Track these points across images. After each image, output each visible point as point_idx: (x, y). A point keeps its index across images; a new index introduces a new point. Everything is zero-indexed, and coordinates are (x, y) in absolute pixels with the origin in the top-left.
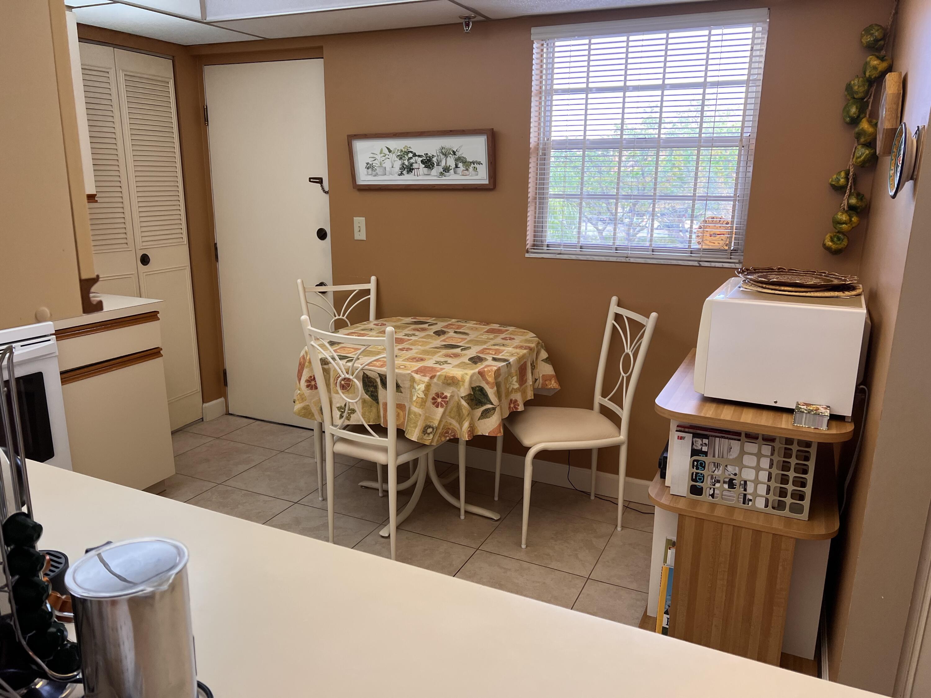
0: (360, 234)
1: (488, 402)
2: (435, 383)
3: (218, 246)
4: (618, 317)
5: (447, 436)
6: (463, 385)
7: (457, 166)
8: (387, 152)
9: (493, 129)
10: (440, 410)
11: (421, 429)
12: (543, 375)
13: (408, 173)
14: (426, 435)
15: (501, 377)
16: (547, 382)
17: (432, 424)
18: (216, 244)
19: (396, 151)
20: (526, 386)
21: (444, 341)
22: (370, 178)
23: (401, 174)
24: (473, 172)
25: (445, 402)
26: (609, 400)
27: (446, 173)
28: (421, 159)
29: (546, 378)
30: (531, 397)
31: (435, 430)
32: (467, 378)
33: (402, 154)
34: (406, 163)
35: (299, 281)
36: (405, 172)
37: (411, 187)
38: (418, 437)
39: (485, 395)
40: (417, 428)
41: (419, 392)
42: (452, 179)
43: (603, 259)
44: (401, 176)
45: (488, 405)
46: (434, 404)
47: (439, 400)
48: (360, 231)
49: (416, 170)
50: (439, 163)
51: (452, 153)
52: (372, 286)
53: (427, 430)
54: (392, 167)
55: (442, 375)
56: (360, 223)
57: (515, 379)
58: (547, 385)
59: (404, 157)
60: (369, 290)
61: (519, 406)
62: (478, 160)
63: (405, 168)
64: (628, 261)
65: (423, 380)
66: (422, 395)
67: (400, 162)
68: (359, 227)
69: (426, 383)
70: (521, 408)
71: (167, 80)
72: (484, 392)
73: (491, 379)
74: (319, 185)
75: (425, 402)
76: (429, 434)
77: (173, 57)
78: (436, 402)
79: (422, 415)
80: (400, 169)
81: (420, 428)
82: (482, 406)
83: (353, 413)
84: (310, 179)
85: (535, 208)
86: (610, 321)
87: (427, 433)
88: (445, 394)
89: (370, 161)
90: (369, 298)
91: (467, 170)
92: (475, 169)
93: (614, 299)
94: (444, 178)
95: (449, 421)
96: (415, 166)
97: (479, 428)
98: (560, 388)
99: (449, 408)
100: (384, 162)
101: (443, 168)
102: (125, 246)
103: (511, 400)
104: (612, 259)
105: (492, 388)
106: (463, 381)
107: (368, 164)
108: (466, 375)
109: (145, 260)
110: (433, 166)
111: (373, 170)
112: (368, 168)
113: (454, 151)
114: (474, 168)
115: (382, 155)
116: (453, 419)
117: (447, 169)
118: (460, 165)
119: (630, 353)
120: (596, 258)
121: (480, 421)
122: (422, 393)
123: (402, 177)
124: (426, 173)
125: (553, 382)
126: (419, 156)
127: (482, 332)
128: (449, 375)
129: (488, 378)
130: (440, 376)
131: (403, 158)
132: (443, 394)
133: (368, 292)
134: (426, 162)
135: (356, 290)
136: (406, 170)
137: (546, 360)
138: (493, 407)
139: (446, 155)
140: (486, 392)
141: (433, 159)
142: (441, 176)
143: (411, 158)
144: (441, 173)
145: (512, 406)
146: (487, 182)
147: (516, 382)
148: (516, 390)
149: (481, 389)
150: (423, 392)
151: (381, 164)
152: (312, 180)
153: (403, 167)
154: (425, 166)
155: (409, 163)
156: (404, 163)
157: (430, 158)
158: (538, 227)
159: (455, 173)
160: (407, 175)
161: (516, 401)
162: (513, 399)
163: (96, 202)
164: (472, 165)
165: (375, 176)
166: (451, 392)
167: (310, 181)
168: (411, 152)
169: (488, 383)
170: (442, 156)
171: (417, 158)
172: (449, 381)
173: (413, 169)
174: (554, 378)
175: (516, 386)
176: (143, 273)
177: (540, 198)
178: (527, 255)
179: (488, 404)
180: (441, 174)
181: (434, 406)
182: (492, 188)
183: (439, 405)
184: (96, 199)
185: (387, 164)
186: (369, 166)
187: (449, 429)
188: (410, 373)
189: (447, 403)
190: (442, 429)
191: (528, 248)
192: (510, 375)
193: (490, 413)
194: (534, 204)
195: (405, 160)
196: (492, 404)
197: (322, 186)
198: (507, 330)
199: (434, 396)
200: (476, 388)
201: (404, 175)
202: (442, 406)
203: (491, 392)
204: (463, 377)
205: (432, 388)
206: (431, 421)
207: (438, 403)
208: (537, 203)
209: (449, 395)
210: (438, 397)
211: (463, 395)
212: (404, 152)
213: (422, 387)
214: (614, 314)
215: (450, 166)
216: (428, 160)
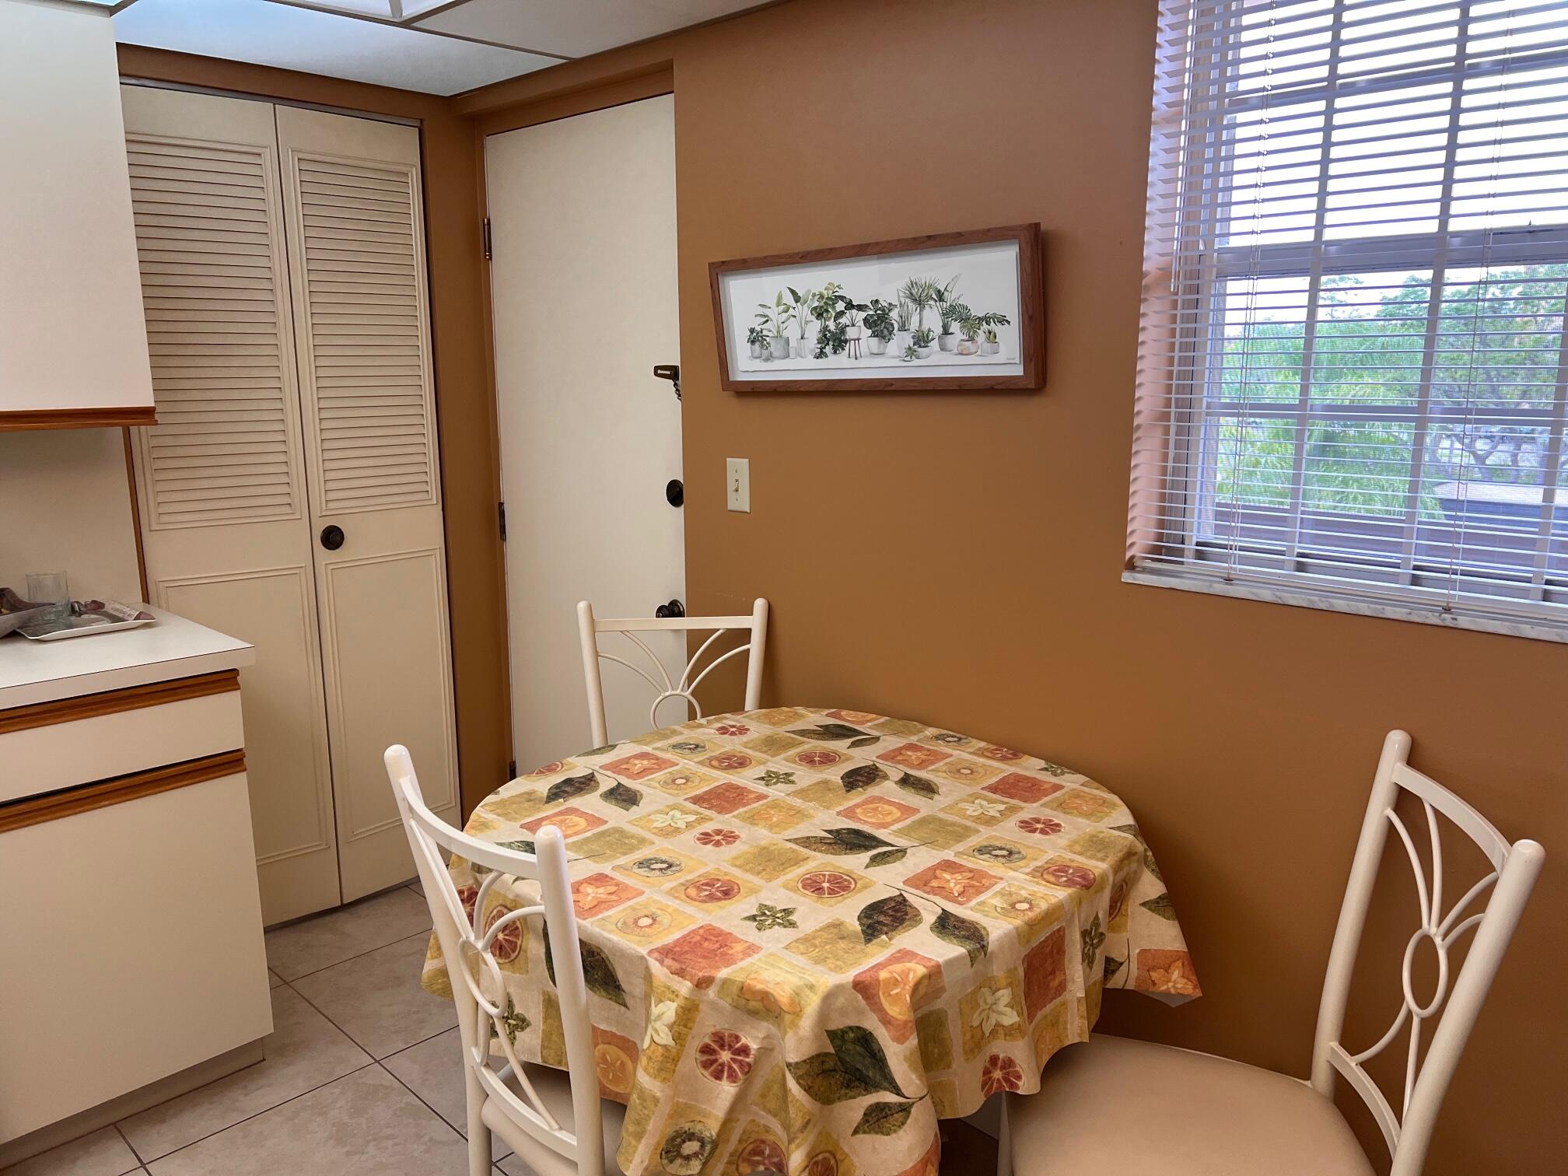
0: (740, 500)
1: (886, 1084)
2: (713, 1005)
3: (506, 507)
4: (1405, 802)
5: (759, 1163)
6: (794, 1025)
7: (946, 332)
8: (789, 299)
9: (1037, 225)
10: (727, 1090)
11: (658, 1143)
12: (1143, 952)
13: (835, 352)
14: (679, 1161)
15: (945, 995)
16: (1154, 975)
17: (699, 1127)
18: (501, 504)
19: (810, 297)
20: (1064, 1004)
21: (849, 813)
22: (758, 365)
23: (821, 354)
24: (987, 346)
25: (741, 1064)
26: (1363, 1065)
27: (920, 349)
28: (863, 315)
29: (1152, 960)
30: (1080, 1035)
31: (708, 1148)
32: (812, 1004)
33: (822, 304)
34: (832, 325)
35: (582, 606)
36: (828, 350)
37: (837, 388)
38: (646, 1169)
39: (878, 1058)
40: (643, 1141)
41: (658, 1025)
42: (937, 364)
43: (1364, 608)
44: (820, 360)
45: (888, 1093)
46: (706, 1065)
47: (725, 1056)
48: (737, 490)
49: (852, 342)
50: (904, 325)
51: (934, 296)
52: (755, 622)
53: (680, 1146)
54: (802, 338)
55: (733, 982)
56: (738, 469)
57: (1005, 995)
58: (1154, 983)
59: (827, 311)
60: (749, 631)
61: (1019, 1077)
62: (1000, 313)
63: (828, 340)
64: (1449, 623)
65: (675, 987)
66: (665, 1038)
67: (815, 326)
68: (737, 481)
69: (680, 1002)
70: (1027, 1085)
71: (404, 169)
72: (875, 1047)
73: (898, 1009)
74: (671, 382)
75: (675, 1060)
76: (688, 1158)
77: (422, 121)
78: (716, 1060)
79: (661, 1100)
80: (819, 343)
81: (654, 1141)
82: (867, 1091)
83: (523, 1029)
84: (657, 368)
85: (1166, 444)
86: (1379, 811)
87: (679, 1155)
88: (744, 1040)
89: (756, 324)
90: (749, 650)
91: (971, 339)
92: (991, 336)
93: (1396, 742)
94: (916, 362)
95: (762, 1122)
96: (851, 333)
97: (855, 1160)
98: (1198, 993)
99: (758, 1085)
100: (785, 325)
101: (913, 337)
102: (287, 509)
103: (994, 1060)
104: (1390, 612)
105: (900, 1039)
106: (797, 1012)
107: (752, 331)
108: (808, 992)
109: (333, 538)
110: (891, 333)
111: (762, 346)
112: (753, 342)
113: (939, 291)
114: (990, 333)
115: (782, 308)
116: (775, 1116)
117: (922, 340)
118: (955, 327)
119: (1438, 940)
120: (1341, 605)
121: (860, 1136)
122: (666, 1030)
123: (822, 363)
124: (875, 352)
125: (1176, 974)
126: (860, 308)
127: (977, 789)
128: (752, 983)
129: (886, 1005)
130: (726, 982)
131: (824, 315)
132: (737, 1038)
133: (744, 635)
134: (875, 321)
135: (718, 630)
136: (831, 343)
137: (1154, 906)
138: (901, 1104)
139: (920, 302)
140: (881, 1050)
141: (891, 314)
142: (908, 358)
143: (841, 314)
144: (910, 348)
145: (997, 1074)
146: (1018, 371)
147: (1010, 1005)
148: (1010, 1032)
149: (865, 1039)
150: (671, 1027)
151: (778, 332)
152: (659, 372)
153: (825, 336)
154: (873, 332)
155: (837, 325)
156: (826, 328)
157: (883, 310)
158: (1172, 498)
159: (943, 348)
160: (836, 356)
161: (1009, 1063)
162: (1001, 1056)
163: (156, 423)
164: (985, 326)
165: (767, 360)
166: (761, 1036)
167: (656, 374)
168: (842, 298)
169: (886, 1020)
170: (912, 306)
171: (854, 312)
172: (753, 1004)
173: (846, 341)
174: (1179, 963)
175: (1010, 1018)
176: (326, 564)
177: (1180, 418)
178: (1127, 577)
179: (886, 1089)
180: (911, 352)
181: (706, 1073)
182: (1032, 386)
183: (722, 1071)
184: (157, 417)
185: (792, 332)
186: (756, 338)
187: (763, 1142)
188: (642, 958)
189: (748, 1069)
190: (740, 1141)
191: (1132, 557)
192: (987, 983)
193: (890, 1119)
194: (1159, 434)
195: (829, 319)
196: (898, 1092)
197: (675, 385)
198: (1057, 788)
199: (707, 1040)
200: (844, 1032)
201: (826, 356)
202: (732, 1078)
203: (898, 1055)
204: (797, 995)
205: (700, 1017)
206: (699, 1118)
207: (722, 1065)
208: (1173, 430)
209: (754, 1046)
210: (722, 1047)
211: (793, 1058)
212: (827, 299)
213: (666, 1011)
214: (1394, 787)
215: (929, 330)
216: (878, 316)
